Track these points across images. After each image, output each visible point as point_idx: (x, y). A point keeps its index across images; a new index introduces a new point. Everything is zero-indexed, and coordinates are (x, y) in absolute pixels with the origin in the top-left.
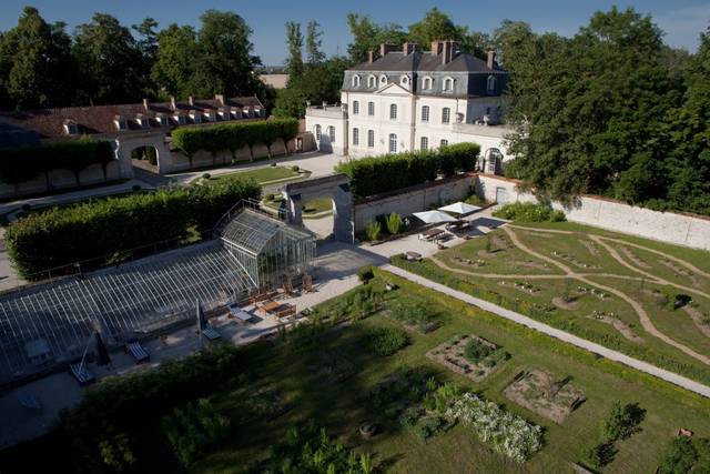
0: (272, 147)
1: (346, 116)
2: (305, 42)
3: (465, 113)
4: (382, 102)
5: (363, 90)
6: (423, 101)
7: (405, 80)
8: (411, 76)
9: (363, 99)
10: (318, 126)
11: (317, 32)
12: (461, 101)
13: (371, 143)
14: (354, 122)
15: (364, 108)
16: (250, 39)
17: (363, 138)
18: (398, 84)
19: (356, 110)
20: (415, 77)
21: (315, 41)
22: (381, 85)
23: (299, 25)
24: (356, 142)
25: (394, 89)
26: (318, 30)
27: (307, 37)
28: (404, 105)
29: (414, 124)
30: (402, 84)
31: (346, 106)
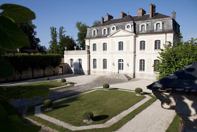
0: (46, 70)
1: (89, 52)
2: (58, 35)
3: (172, 42)
4: (112, 42)
5: (99, 37)
6: (140, 38)
7: (128, 27)
8: (133, 24)
9: (99, 42)
10: (72, 60)
11: (63, 31)
12: (168, 35)
13: (105, 66)
14: (93, 55)
15: (100, 47)
16: (35, 30)
17: (100, 64)
18: (124, 29)
19: (95, 49)
20: (135, 24)
21: (62, 34)
22: (112, 32)
23: (56, 28)
24: (95, 66)
25: (121, 32)
26: (64, 30)
27: (59, 33)
28: (128, 42)
29: (135, 52)
30: (126, 29)
31: (89, 47)
